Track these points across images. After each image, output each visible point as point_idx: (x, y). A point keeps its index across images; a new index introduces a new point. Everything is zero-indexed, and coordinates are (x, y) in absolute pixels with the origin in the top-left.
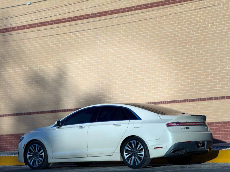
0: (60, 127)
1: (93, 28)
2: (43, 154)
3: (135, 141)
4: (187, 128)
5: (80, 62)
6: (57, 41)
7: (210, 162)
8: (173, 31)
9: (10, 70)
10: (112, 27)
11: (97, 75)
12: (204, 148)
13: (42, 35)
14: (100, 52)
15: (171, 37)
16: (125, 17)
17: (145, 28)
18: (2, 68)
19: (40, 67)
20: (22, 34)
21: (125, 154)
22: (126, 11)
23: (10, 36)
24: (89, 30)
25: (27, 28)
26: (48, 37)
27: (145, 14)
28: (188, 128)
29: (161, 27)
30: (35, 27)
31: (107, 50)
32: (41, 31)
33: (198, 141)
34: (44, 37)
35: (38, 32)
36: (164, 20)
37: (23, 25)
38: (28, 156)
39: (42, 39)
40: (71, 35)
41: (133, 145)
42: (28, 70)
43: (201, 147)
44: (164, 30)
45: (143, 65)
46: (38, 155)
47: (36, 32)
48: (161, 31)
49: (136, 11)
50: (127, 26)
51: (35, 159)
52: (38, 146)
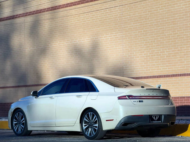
0: (37, 97)
1: (119, 5)
2: (24, 122)
3: (92, 113)
4: (140, 101)
5: (109, 36)
6: (92, 18)
7: (180, 135)
8: (185, 7)
9: (57, 44)
10: (135, 4)
11: (122, 49)
12: (160, 122)
13: (80, 12)
14: (125, 27)
15: (183, 13)
17: (161, 4)
18: (51, 42)
19: (78, 41)
20: (66, 12)
21: (84, 125)
23: (57, 13)
24: (116, 8)
25: (69, 6)
26: (85, 14)
28: (142, 101)
30: (75, 5)
31: (131, 25)
32: (80, 9)
33: (152, 115)
34: (82, 14)
35: (78, 9)
37: (67, 3)
38: (14, 123)
39: (80, 16)
40: (102, 11)
41: (90, 116)
42: (70, 44)
43: (156, 121)
44: (177, 6)
45: (159, 39)
46: (20, 122)
47: (76, 9)
48: (175, 7)
51: (19, 126)
52: (21, 114)
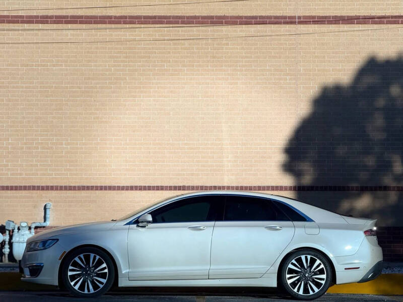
2: (106, 271)
3: (309, 256)
16: (16, 32)
21: (288, 276)
22: (17, 22)
27: (59, 32)
29: (90, 59)
36: (97, 48)
38: (72, 273)
49: (40, 25)
50: (18, 48)
51: (87, 279)
52: (95, 257)
